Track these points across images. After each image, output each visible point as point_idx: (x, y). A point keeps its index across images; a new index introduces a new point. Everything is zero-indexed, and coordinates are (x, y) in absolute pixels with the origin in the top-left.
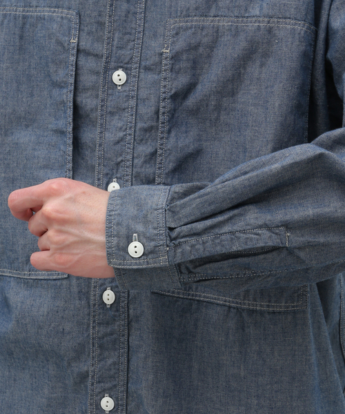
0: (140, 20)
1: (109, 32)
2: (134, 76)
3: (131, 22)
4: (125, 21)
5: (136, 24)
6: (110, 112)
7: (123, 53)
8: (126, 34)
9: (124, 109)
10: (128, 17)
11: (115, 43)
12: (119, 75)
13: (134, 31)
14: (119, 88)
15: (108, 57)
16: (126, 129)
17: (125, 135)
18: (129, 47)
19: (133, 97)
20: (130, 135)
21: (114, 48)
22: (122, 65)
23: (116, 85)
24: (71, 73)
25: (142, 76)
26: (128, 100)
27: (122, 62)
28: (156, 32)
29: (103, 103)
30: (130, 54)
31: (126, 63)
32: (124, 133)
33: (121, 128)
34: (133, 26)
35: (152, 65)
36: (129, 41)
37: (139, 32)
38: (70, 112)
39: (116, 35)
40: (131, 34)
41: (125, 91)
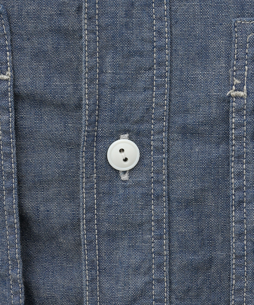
0: (160, 19)
1: (91, 56)
2: (158, 150)
3: (140, 25)
4: (126, 25)
5: (151, 30)
6: (108, 233)
7: (128, 98)
8: (131, 54)
9: (141, 225)
10: (131, 17)
11: (108, 77)
12: (122, 150)
13: (148, 47)
14: (125, 177)
15: (94, 111)
16: (150, 269)
17: (150, 283)
18: (141, 85)
19: (158, 197)
20: (160, 281)
21: (106, 91)
22: (127, 126)
23: (117, 172)
24: (7, 150)
25: (177, 147)
26: (147, 204)
27: (127, 120)
28: (206, 48)
29: (90, 215)
30: (145, 100)
31: (136, 123)
32: (147, 279)
33: (137, 269)
34: (146, 34)
35: (203, 124)
36: (138, 70)
37: (161, 49)
38: (13, 236)
39: (108, 59)
40: (141, 55)
41: (138, 184)
